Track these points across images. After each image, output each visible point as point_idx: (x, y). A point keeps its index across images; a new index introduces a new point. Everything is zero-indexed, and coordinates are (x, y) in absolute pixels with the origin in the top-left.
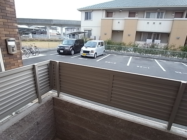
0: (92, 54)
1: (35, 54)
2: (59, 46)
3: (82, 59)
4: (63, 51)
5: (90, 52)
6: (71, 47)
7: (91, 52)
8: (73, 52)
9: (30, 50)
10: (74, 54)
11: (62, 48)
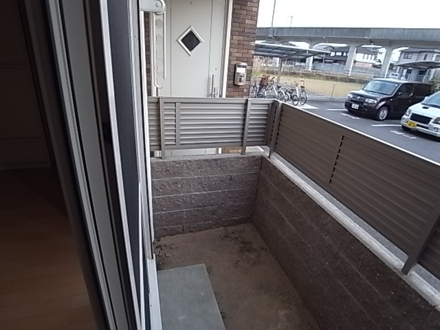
0: (435, 128)
1: (296, 103)
2: (352, 94)
3: (400, 133)
4: (358, 106)
5: (432, 121)
6: (381, 101)
7: (434, 123)
8: (383, 114)
9: (290, 92)
10: (386, 119)
11: (359, 97)
